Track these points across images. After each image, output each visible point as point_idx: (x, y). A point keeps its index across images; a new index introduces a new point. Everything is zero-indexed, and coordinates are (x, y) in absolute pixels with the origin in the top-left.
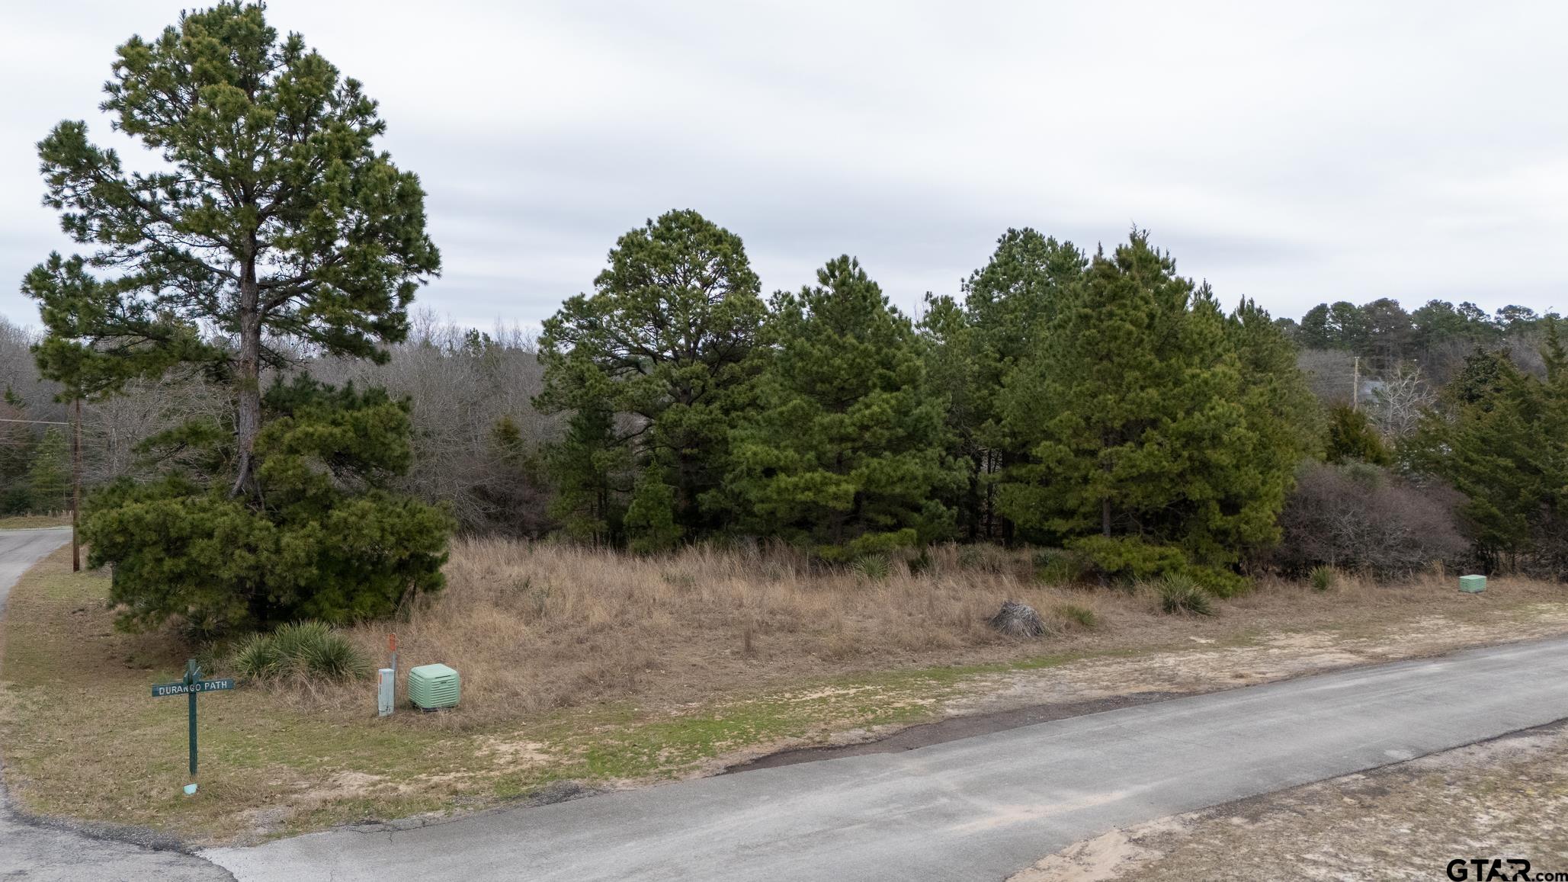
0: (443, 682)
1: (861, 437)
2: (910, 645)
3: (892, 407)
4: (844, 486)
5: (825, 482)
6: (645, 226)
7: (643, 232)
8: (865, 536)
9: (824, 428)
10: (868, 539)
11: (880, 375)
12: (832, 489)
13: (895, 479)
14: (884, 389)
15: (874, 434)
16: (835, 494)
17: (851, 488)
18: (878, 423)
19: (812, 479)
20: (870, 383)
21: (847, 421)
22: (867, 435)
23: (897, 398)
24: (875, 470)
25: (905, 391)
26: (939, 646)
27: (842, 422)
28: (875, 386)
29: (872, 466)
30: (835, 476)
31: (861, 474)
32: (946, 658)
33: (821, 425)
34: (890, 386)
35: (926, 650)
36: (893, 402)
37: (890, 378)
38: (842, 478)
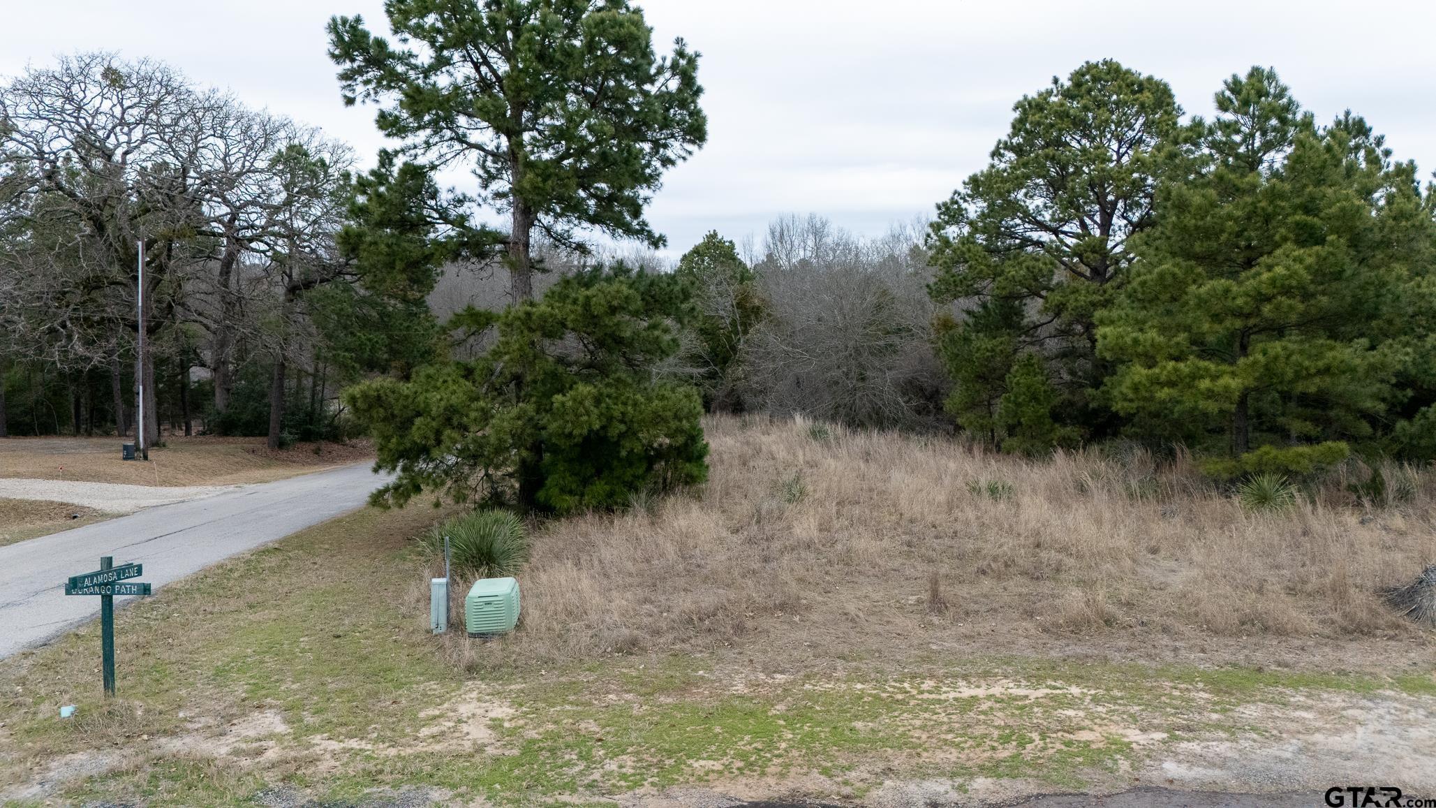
0: (488, 603)
1: (1257, 312)
2: (1207, 622)
3: (1308, 268)
4: (1226, 380)
5: (1195, 376)
6: (1051, 86)
7: (1050, 93)
8: (1265, 448)
9: (1202, 302)
10: (1267, 453)
11: (1297, 224)
12: (1205, 384)
13: (1313, 371)
14: (1301, 243)
15: (1277, 308)
16: (1209, 390)
17: (1235, 384)
18: (1287, 291)
19: (1176, 370)
20: (1277, 238)
21: (1235, 289)
22: (1267, 309)
23: (1318, 256)
24: (1276, 358)
25: (1332, 244)
26: (1266, 629)
27: (1227, 291)
28: (1285, 239)
29: (1271, 353)
30: (1212, 367)
31: (1255, 363)
32: (1267, 653)
33: (1199, 297)
34: (1308, 236)
35: (1237, 634)
36: (1309, 260)
37: (1312, 227)
38: (1224, 367)
